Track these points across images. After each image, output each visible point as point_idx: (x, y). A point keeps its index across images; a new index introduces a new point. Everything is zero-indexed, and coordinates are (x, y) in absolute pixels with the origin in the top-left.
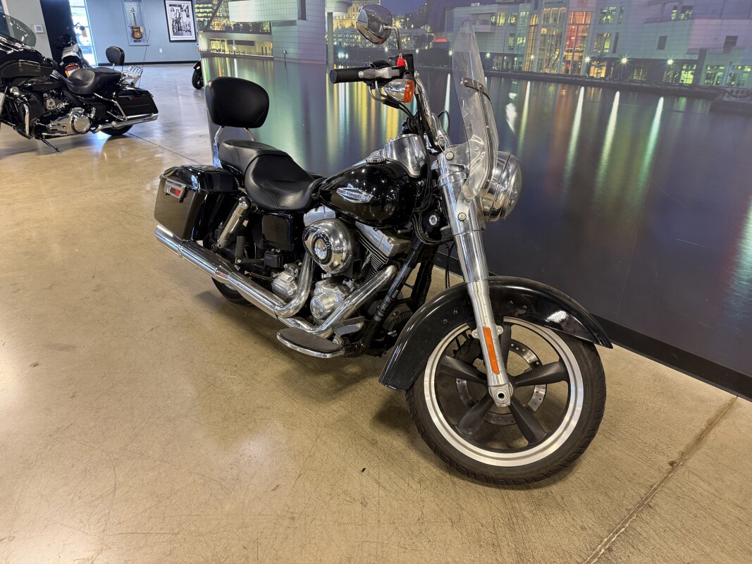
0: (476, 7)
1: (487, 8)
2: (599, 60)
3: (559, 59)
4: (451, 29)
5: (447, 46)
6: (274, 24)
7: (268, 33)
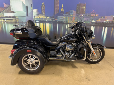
0: (61, 16)
1: (62, 16)
2: (76, 21)
3: (72, 21)
4: (58, 18)
5: (57, 20)
6: (19, 17)
7: (17, 18)
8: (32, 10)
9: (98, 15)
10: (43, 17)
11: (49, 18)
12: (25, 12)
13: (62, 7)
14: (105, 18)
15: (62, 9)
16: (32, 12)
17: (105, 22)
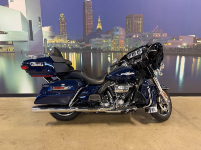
0: (98, 39)
1: (100, 39)
2: (127, 48)
3: (118, 48)
6: (15, 42)
7: (11, 44)
8: (41, 27)
9: (166, 34)
10: (62, 40)
11: (74, 42)
12: (27, 33)
13: (99, 21)
14: (179, 40)
15: (99, 25)
16: (41, 31)
17: (179, 46)
